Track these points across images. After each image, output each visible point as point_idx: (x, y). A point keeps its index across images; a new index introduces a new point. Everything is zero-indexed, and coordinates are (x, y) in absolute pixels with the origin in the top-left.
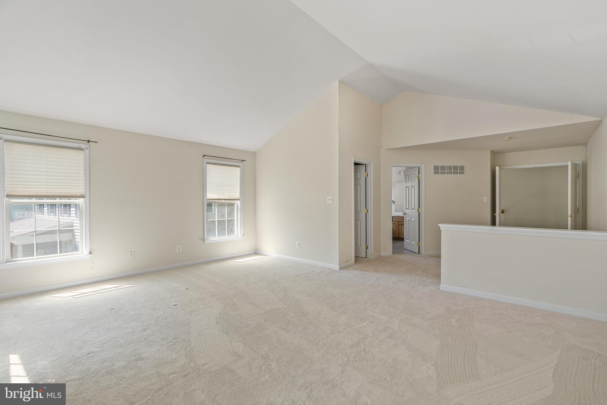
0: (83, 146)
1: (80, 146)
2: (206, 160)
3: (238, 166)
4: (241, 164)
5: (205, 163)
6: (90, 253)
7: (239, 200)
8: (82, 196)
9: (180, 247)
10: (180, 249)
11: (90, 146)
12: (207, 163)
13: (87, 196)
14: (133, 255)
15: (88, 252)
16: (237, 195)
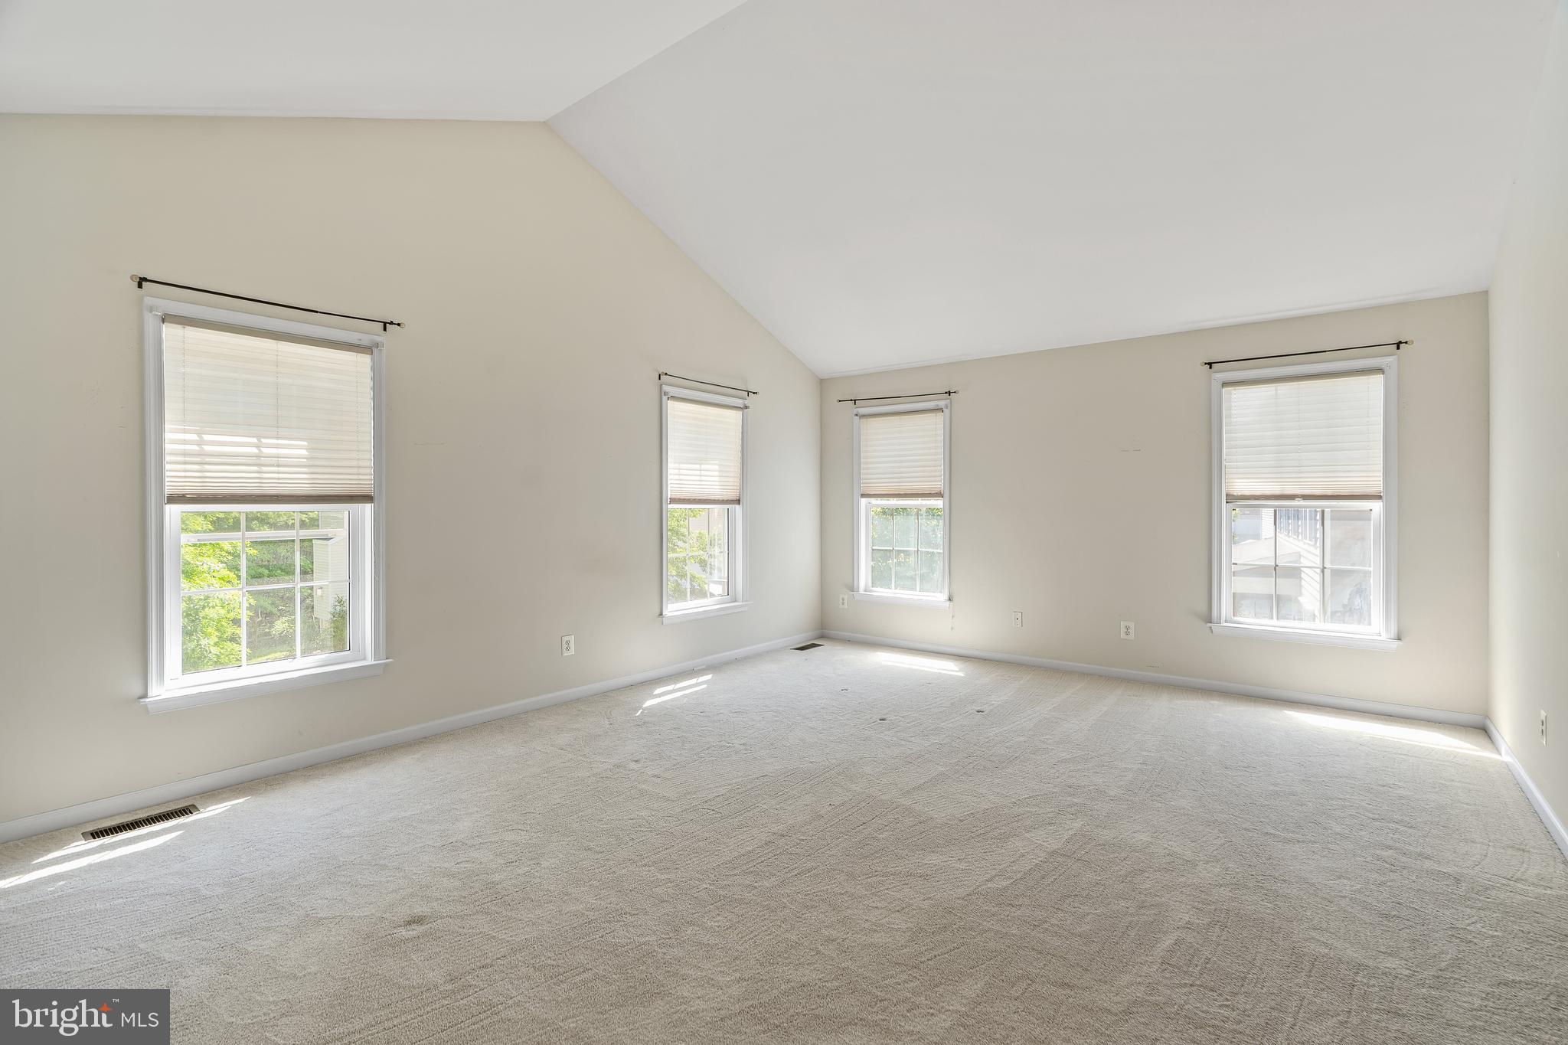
0: (942, 403)
1: (937, 405)
2: (1218, 375)
3: (1379, 370)
4: (1390, 359)
5: (1215, 385)
6: (950, 600)
7: (1380, 497)
8: (939, 495)
9: (1132, 625)
10: (1132, 631)
11: (951, 402)
12: (1225, 384)
13: (947, 495)
14: (1020, 619)
15: (947, 598)
16: (1374, 481)
